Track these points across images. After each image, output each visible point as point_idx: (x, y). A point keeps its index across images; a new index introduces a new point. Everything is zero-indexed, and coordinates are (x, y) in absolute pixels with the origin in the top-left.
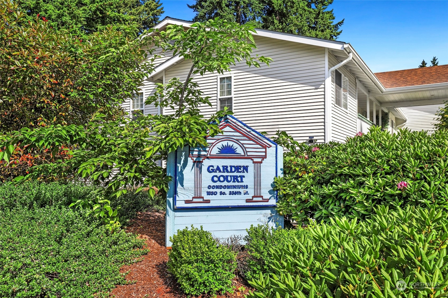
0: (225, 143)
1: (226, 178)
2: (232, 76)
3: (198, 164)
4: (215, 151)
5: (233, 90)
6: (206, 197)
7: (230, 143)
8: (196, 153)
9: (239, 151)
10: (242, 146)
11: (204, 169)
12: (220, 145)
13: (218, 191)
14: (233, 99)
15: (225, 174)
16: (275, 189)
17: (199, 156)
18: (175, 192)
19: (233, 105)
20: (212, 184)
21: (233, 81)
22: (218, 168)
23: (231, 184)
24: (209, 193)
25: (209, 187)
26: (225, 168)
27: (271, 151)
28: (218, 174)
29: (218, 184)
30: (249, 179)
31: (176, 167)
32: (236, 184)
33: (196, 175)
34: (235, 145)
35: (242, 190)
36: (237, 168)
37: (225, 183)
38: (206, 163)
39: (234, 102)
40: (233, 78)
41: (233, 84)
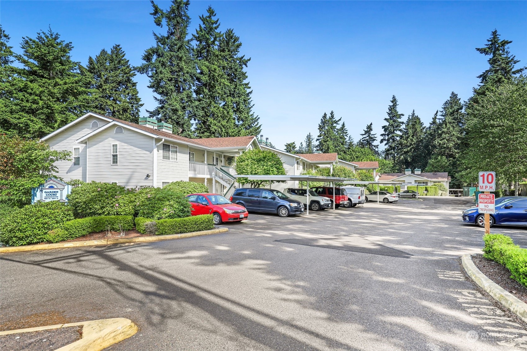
0: (50, 185)
1: (51, 195)
2: (118, 144)
3: (41, 191)
4: (47, 187)
5: (118, 151)
6: (44, 200)
7: (52, 185)
8: (41, 188)
9: (55, 187)
10: (56, 186)
11: (44, 192)
12: (49, 186)
13: (48, 198)
14: (118, 155)
15: (51, 193)
16: (68, 197)
17: (42, 189)
18: (34, 199)
19: (118, 158)
20: (46, 196)
21: (118, 147)
22: (48, 192)
23: (53, 196)
24: (45, 199)
25: (45, 197)
26: (50, 192)
27: (66, 187)
28: (48, 193)
29: (48, 196)
30: (58, 195)
31: (34, 192)
32: (54, 196)
33: (41, 194)
34: (54, 186)
35: (56, 198)
36: (55, 192)
37: (51, 196)
38: (44, 191)
39: (118, 156)
40: (118, 145)
41: (118, 148)
